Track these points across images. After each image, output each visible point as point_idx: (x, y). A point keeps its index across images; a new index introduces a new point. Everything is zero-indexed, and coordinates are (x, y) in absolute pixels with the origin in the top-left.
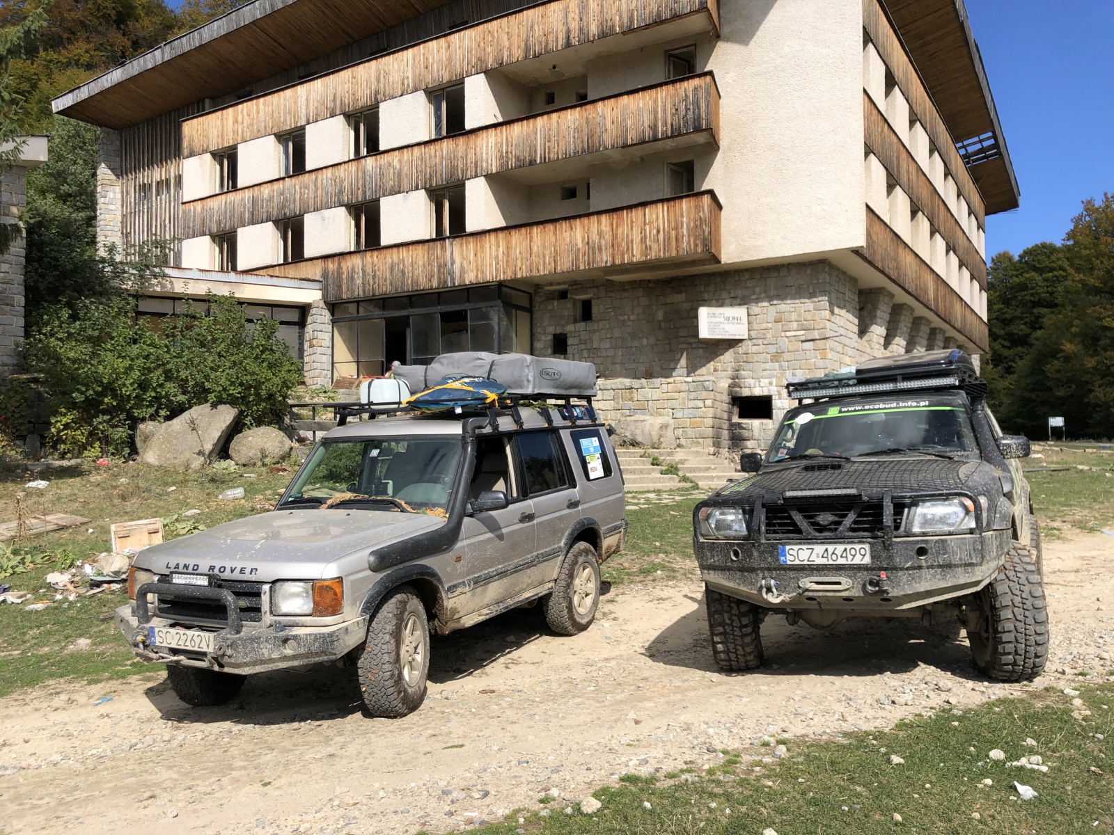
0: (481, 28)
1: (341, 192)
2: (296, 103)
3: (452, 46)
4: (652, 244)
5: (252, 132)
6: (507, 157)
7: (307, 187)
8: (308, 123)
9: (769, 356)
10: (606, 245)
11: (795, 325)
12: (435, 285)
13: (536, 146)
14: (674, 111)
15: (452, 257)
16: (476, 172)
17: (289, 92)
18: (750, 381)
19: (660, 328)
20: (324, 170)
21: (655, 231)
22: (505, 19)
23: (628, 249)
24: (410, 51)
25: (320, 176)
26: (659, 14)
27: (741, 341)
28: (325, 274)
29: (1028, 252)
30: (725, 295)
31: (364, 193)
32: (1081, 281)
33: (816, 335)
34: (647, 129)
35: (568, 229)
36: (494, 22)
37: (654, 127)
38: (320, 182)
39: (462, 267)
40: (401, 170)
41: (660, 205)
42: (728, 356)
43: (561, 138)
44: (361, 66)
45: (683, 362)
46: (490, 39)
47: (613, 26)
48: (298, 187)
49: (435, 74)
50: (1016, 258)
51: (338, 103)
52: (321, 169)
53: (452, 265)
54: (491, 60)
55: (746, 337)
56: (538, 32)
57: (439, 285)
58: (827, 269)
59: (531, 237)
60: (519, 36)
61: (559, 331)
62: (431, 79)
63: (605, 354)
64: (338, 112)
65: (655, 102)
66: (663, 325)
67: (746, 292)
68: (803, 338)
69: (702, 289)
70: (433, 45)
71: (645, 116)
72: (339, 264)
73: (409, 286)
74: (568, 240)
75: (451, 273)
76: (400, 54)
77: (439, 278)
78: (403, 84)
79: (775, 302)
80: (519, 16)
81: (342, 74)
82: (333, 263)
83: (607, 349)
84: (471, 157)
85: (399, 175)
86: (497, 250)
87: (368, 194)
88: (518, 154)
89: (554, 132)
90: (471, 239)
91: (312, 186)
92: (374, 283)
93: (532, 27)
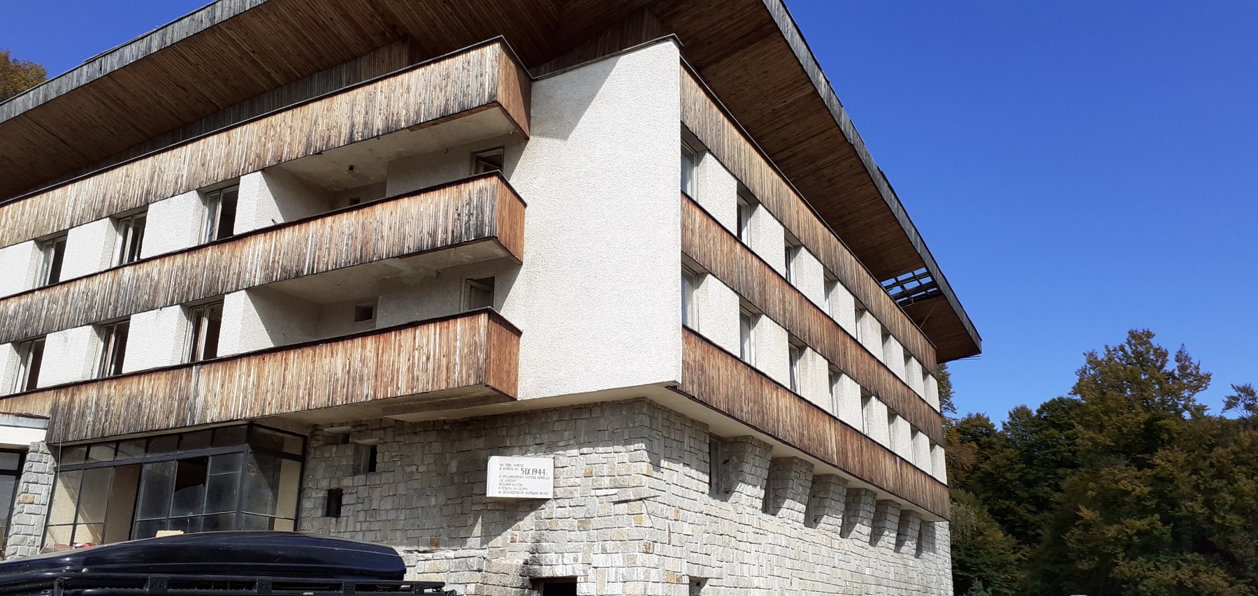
0: (264, 121)
1: (91, 307)
2: (63, 204)
3: (233, 140)
4: (420, 374)
5: (11, 237)
6: (273, 266)
7: (55, 302)
8: (72, 227)
9: (576, 523)
10: (369, 373)
11: (606, 481)
12: (172, 423)
13: (305, 255)
14: (456, 216)
15: (196, 390)
16: (237, 285)
17: (58, 192)
18: (552, 557)
19: (452, 483)
20: (78, 282)
21: (424, 358)
22: (290, 112)
23: (392, 379)
24: (190, 146)
25: (72, 289)
26: (446, 109)
27: (544, 501)
28: (54, 411)
29: (1044, 407)
30: (529, 440)
31: (116, 309)
32: (1091, 439)
33: (630, 494)
34: (426, 236)
35: (329, 354)
36: (279, 116)
37: (433, 235)
38: (71, 296)
39: (206, 401)
40: (158, 282)
41: (432, 326)
42: (528, 522)
43: (333, 245)
44: (138, 163)
45: (478, 530)
46: (272, 133)
47: (399, 121)
48: (46, 302)
49: (211, 173)
50: (1035, 413)
51: (107, 203)
52: (75, 280)
53: (195, 398)
54: (269, 157)
55: (550, 496)
56: (321, 127)
57: (176, 424)
58: (645, 410)
59: (286, 364)
60: (301, 130)
61: (334, 486)
62: (204, 179)
63: (384, 517)
64: (104, 214)
65: (437, 206)
66: (456, 479)
67: (553, 438)
68: (616, 498)
69: (504, 434)
70: (213, 139)
71: (425, 221)
72: (73, 395)
73: (144, 424)
74: (327, 368)
75: (192, 409)
76: (179, 149)
77: (178, 415)
78: (176, 183)
79: (585, 450)
80: (305, 108)
81: (116, 171)
82: (66, 395)
83: (387, 511)
84: (235, 267)
85: (156, 288)
86: (247, 380)
87: (119, 310)
88: (285, 263)
89: (326, 240)
90: (220, 366)
91: (61, 301)
92: (106, 421)
93: (316, 121)
